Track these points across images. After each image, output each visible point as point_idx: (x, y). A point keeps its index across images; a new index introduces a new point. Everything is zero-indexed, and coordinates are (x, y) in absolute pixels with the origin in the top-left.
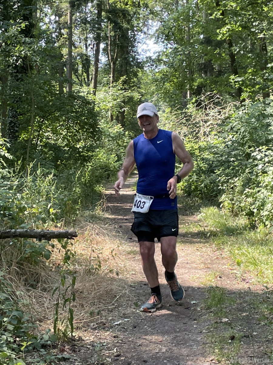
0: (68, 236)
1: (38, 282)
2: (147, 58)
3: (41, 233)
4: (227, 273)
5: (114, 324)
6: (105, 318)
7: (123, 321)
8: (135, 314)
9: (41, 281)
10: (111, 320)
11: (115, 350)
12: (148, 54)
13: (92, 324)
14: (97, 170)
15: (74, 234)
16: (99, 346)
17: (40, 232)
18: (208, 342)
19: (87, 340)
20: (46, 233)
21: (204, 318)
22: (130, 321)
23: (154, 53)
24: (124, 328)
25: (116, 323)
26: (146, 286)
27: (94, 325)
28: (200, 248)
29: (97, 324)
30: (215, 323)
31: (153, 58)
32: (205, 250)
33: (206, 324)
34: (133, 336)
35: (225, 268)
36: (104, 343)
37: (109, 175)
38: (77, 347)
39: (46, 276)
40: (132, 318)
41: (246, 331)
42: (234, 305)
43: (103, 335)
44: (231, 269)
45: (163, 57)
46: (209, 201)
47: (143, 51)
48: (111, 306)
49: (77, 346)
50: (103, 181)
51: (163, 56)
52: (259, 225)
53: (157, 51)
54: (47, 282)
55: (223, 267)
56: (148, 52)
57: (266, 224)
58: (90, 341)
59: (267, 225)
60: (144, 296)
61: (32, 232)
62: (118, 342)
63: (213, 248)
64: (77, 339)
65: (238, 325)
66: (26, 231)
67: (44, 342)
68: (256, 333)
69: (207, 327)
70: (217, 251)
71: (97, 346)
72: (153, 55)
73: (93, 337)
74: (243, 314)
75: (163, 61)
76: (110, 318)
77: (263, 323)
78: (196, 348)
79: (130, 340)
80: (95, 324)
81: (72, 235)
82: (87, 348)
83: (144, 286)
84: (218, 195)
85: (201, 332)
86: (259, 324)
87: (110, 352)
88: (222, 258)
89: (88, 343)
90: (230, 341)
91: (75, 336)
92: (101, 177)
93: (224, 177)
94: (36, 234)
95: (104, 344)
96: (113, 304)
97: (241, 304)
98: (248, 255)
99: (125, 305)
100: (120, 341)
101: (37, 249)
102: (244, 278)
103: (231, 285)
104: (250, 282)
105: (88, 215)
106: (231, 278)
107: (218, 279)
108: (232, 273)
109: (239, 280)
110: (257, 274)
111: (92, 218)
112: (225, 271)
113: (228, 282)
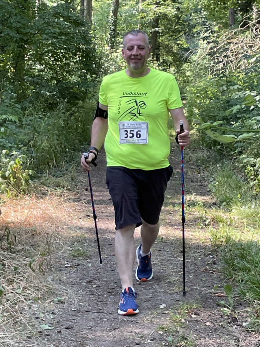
4: (211, 303)
35: (211, 293)
44: (218, 296)
55: (209, 291)
102: (235, 317)
103: (211, 330)
104: (244, 324)
105: (51, 183)
106: (215, 314)
107: (193, 316)
108: (218, 305)
109: (227, 319)
110: (257, 310)
111: (57, 187)
112: (208, 300)
113: (208, 324)
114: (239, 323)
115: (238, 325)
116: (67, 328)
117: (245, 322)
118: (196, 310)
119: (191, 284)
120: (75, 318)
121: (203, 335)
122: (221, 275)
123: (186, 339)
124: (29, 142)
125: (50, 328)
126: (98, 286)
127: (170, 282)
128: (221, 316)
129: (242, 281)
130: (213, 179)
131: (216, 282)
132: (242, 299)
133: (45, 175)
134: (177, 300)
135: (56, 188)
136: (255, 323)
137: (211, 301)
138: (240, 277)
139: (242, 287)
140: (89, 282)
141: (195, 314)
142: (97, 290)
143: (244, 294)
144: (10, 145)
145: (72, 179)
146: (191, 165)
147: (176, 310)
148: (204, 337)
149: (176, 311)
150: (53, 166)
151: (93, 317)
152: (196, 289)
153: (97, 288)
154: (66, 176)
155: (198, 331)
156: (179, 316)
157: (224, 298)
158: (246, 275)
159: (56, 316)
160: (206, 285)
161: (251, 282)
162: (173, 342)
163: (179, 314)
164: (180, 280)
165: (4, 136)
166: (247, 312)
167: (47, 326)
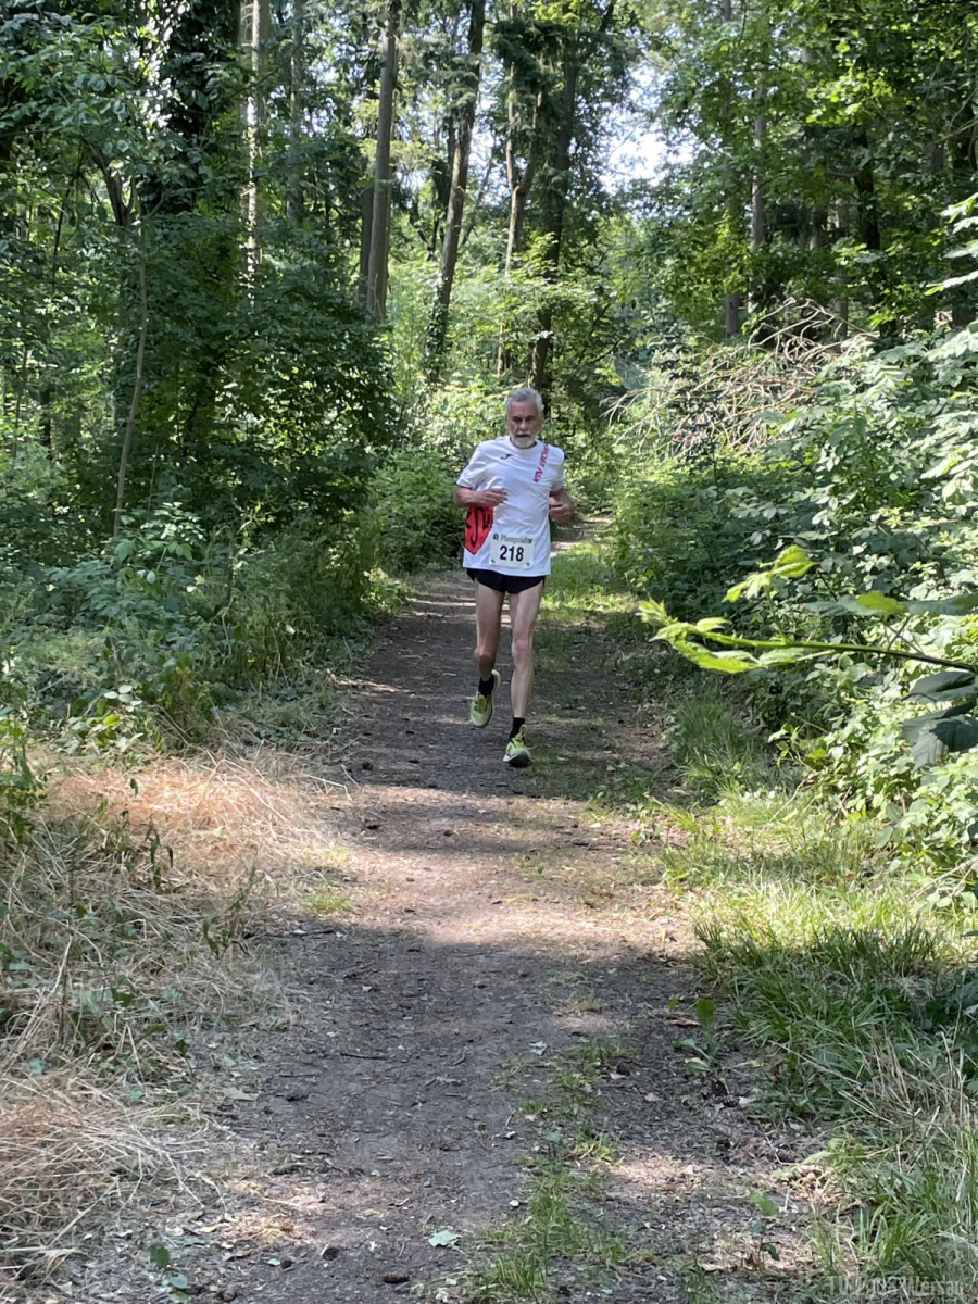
2: (634, 183)
4: (660, 1042)
23: (656, 171)
31: (654, 184)
35: (662, 1017)
45: (683, 181)
47: (623, 161)
51: (682, 178)
55: (655, 1011)
59: (878, 810)
102: (719, 1082)
103: (658, 1114)
104: (743, 1101)
105: (269, 714)
106: (669, 1072)
107: (614, 1076)
108: (678, 1049)
109: (700, 1087)
110: (778, 1066)
111: (283, 725)
112: (654, 1035)
114: (732, 1098)
115: (728, 1105)
116: (291, 1100)
117: (746, 1095)
118: (620, 1061)
119: (611, 992)
120: (314, 1071)
121: (638, 1128)
122: (688, 971)
123: (593, 1136)
124: (218, 608)
125: (247, 1097)
126: (375, 989)
127: (559, 984)
128: (686, 1077)
129: (741, 987)
130: (673, 720)
131: (674, 988)
132: (740, 1035)
133: (253, 694)
134: (575, 1033)
135: (281, 729)
136: (769, 1100)
137: (661, 1037)
138: (736, 978)
139: (739, 1005)
140: (353, 977)
141: (619, 1072)
142: (372, 998)
143: (745, 1022)
144: (169, 615)
145: (322, 707)
146: (619, 680)
147: (572, 1057)
148: (640, 1133)
149: (570, 1061)
150: (274, 672)
151: (358, 1070)
152: (624, 1006)
153: (373, 994)
154: (306, 697)
155: (624, 1116)
156: (578, 1075)
157: (694, 1030)
158: (750, 973)
159: (264, 1064)
160: (649, 993)
161: (763, 993)
162: (561, 1143)
163: (580, 1068)
164: (582, 979)
165: (154, 593)
166: (751, 1068)
167: (241, 1092)
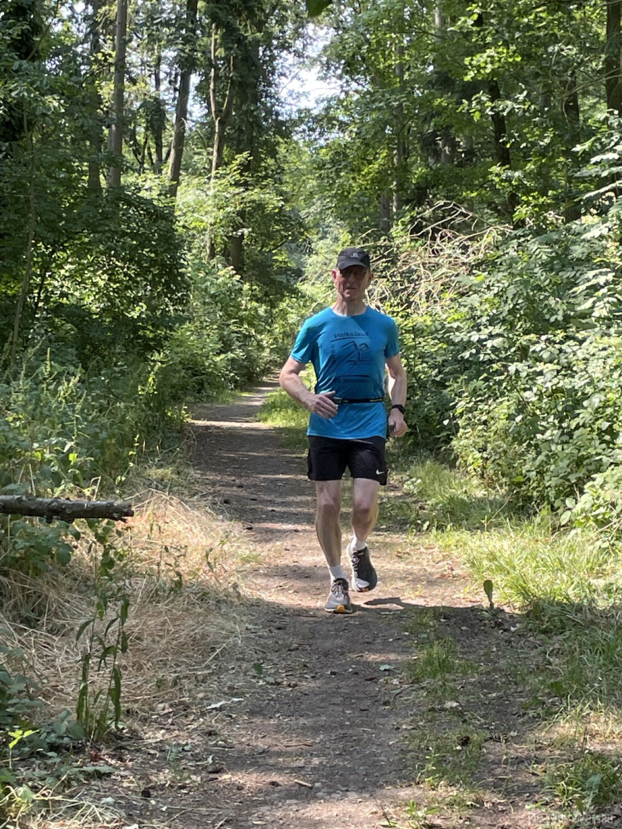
0: (112, 513)
1: (41, 614)
2: (300, 111)
3: (53, 504)
5: (209, 707)
6: (188, 694)
7: (229, 702)
8: (254, 687)
9: (49, 610)
10: (201, 699)
11: (210, 760)
12: (303, 104)
13: (161, 706)
14: (175, 371)
15: (125, 510)
16: (174, 750)
17: (50, 504)
18: (410, 748)
19: (150, 738)
20: (63, 504)
21: (406, 700)
22: (244, 703)
23: (317, 103)
24: (231, 716)
25: (213, 706)
26: (281, 631)
27: (164, 709)
28: (404, 553)
29: (171, 706)
30: (430, 710)
31: (315, 112)
32: (417, 558)
33: (410, 713)
34: (249, 733)
35: (460, 598)
36: (187, 744)
37: (201, 384)
38: (127, 752)
39: (58, 601)
40: (248, 696)
41: (495, 729)
42: (473, 677)
43: (185, 728)
44: (471, 602)
45: (339, 111)
46: (431, 450)
47: (291, 95)
48: (202, 669)
49: (127, 749)
50: (189, 398)
51: (338, 108)
52: (541, 507)
53: (325, 96)
54: (60, 614)
55: (455, 597)
56: (303, 99)
57: (556, 505)
58: (155, 741)
59: (558, 508)
60: (277, 652)
61: (31, 502)
62: (216, 745)
63: (434, 554)
64: (128, 735)
65: (479, 715)
66: (20, 500)
67: (54, 740)
68: (516, 734)
69: (412, 718)
70: (443, 560)
71: (172, 752)
72: (316, 105)
73: (163, 731)
74: (490, 695)
75: (338, 121)
76: (201, 695)
77: (531, 713)
78: (385, 759)
79: (243, 740)
80: (167, 705)
81: (122, 512)
82: (149, 754)
83: (277, 631)
84: (452, 439)
85: (398, 728)
86: (524, 714)
87: (198, 763)
88: (454, 577)
89: (151, 744)
90: (459, 748)
91: (123, 729)
92: (184, 388)
93: (467, 397)
94: (41, 507)
95: (186, 748)
96: (208, 667)
97: (488, 673)
98: (511, 571)
99: (233, 668)
100: (220, 742)
101: (40, 541)
102: (499, 621)
103: (470, 634)
104: (513, 629)
106: (470, 619)
107: (442, 620)
108: (473, 610)
109: (489, 624)
113: (464, 628)
114: (506, 627)
115: (505, 630)
116: (279, 629)
118: (444, 614)
121: (461, 639)
141: (445, 618)
147: (418, 613)
152: (437, 595)
155: (453, 635)
